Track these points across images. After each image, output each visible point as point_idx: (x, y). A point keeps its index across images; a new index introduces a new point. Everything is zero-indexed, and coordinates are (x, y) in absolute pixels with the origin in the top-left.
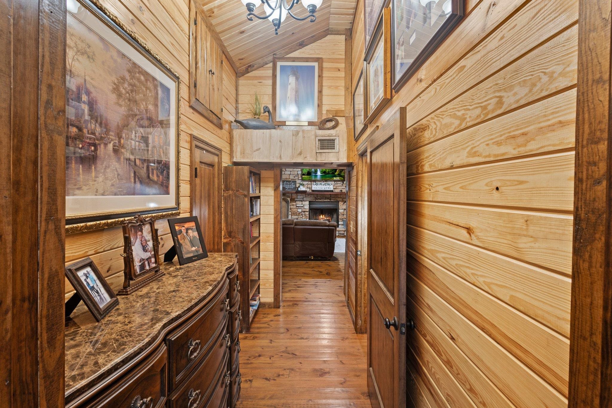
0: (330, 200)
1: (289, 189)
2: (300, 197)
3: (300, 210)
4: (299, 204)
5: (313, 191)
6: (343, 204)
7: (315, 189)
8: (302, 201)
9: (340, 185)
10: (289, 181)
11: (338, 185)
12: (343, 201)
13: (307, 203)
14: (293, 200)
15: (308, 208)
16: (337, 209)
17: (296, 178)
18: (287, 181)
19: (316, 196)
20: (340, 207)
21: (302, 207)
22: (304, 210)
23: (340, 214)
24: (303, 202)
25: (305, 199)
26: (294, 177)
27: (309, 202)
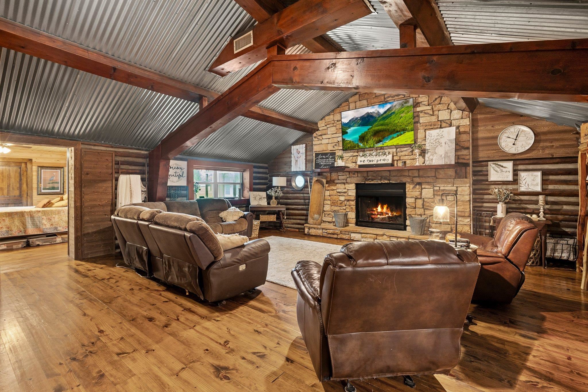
0: (389, 180)
1: (325, 165)
2: (342, 177)
3: (342, 198)
4: (340, 188)
5: (360, 166)
6: (414, 188)
7: (362, 163)
8: (344, 183)
9: (406, 153)
10: (326, 154)
11: (403, 153)
12: (412, 182)
13: (353, 186)
14: (330, 182)
15: (354, 194)
16: (402, 197)
17: (336, 148)
18: (323, 154)
19: (365, 175)
20: (408, 194)
21: (345, 192)
22: (347, 198)
23: (408, 206)
24: (347, 185)
25: (349, 180)
26: (334, 147)
27: (357, 185)
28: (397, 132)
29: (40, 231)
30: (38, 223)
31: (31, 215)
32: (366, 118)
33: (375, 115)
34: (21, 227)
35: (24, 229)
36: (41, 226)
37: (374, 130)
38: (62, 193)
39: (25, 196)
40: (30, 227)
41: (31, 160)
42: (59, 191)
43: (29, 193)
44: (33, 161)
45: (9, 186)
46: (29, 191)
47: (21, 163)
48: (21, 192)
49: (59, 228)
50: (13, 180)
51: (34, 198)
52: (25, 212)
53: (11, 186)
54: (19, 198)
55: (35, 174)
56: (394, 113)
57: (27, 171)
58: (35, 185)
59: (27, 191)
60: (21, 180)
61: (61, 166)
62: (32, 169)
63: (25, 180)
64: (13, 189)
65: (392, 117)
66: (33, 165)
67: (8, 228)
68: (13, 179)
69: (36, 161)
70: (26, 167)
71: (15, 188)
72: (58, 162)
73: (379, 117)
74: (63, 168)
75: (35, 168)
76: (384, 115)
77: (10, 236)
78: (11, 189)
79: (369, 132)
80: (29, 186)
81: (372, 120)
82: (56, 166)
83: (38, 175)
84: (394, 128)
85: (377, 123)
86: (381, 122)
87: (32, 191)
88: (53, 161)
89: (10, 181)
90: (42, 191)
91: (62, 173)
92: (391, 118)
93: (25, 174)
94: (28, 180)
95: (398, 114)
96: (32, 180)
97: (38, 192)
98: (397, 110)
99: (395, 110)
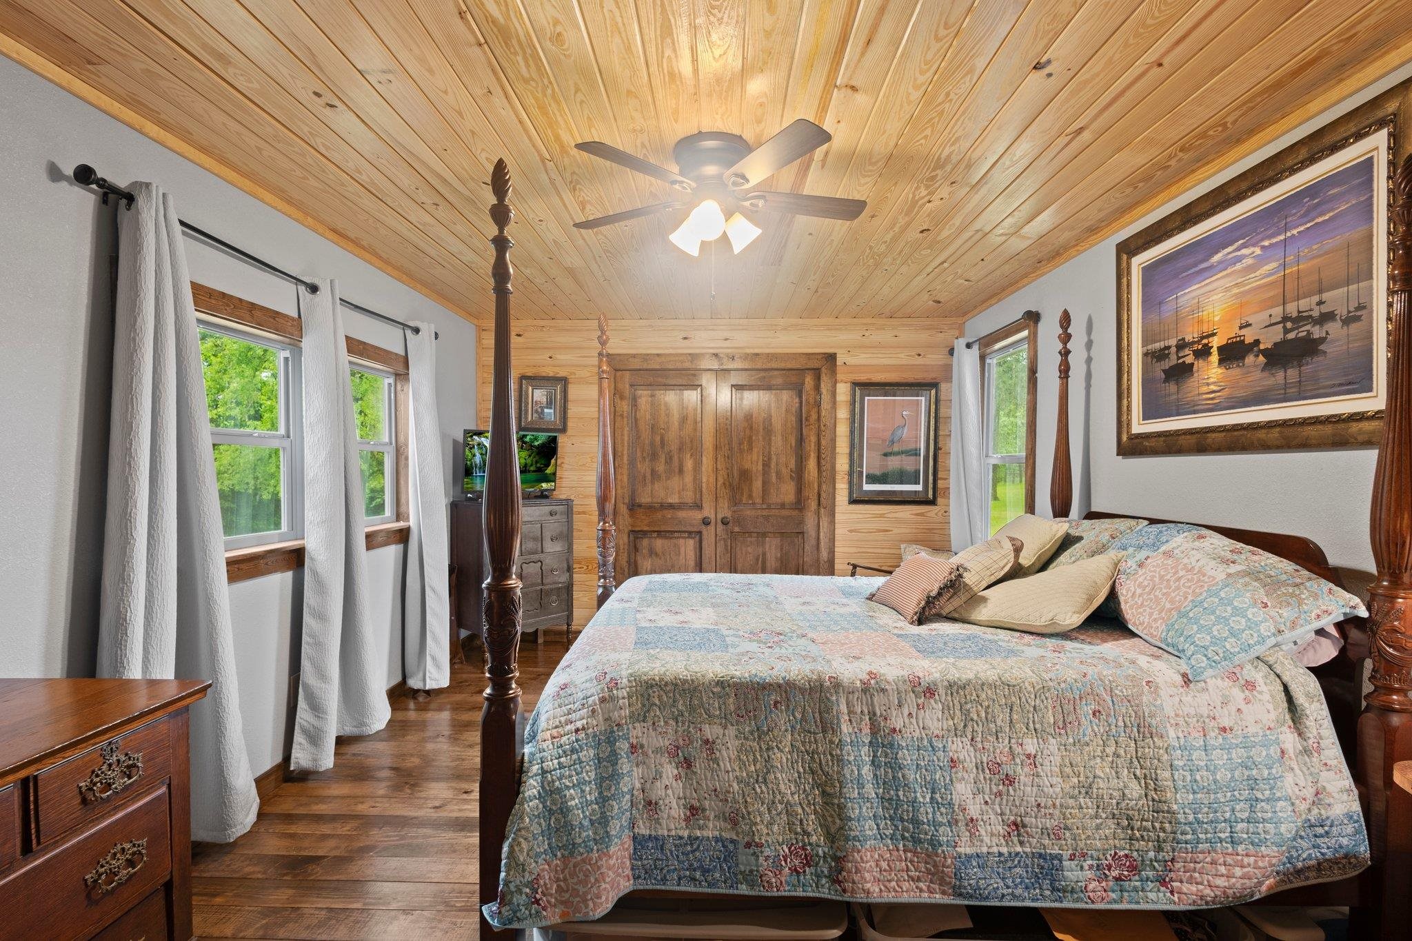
29: (936, 875)
30: (923, 797)
31: (872, 715)
34: (811, 824)
35: (831, 838)
36: (944, 834)
38: (930, 495)
39: (813, 505)
40: (869, 828)
41: (831, 358)
42: (919, 488)
43: (823, 495)
44: (840, 361)
45: (766, 465)
46: (824, 487)
47: (801, 371)
48: (799, 491)
49: (1073, 873)
50: (780, 443)
51: (838, 517)
52: (837, 685)
53: (773, 465)
54: (795, 513)
55: (843, 413)
57: (819, 406)
58: (842, 464)
59: (819, 486)
60: (801, 440)
61: (928, 377)
62: (834, 394)
63: (813, 439)
64: (778, 474)
66: (839, 377)
67: (735, 823)
68: (780, 438)
69: (851, 360)
70: (817, 388)
71: (784, 471)
72: (920, 361)
74: (934, 385)
75: (843, 391)
77: (744, 890)
78: (774, 479)
80: (826, 466)
82: (909, 377)
83: (853, 422)
87: (834, 488)
88: (903, 358)
89: (770, 445)
90: (867, 487)
91: (933, 407)
93: (814, 416)
94: (823, 442)
96: (833, 440)
97: (851, 493)
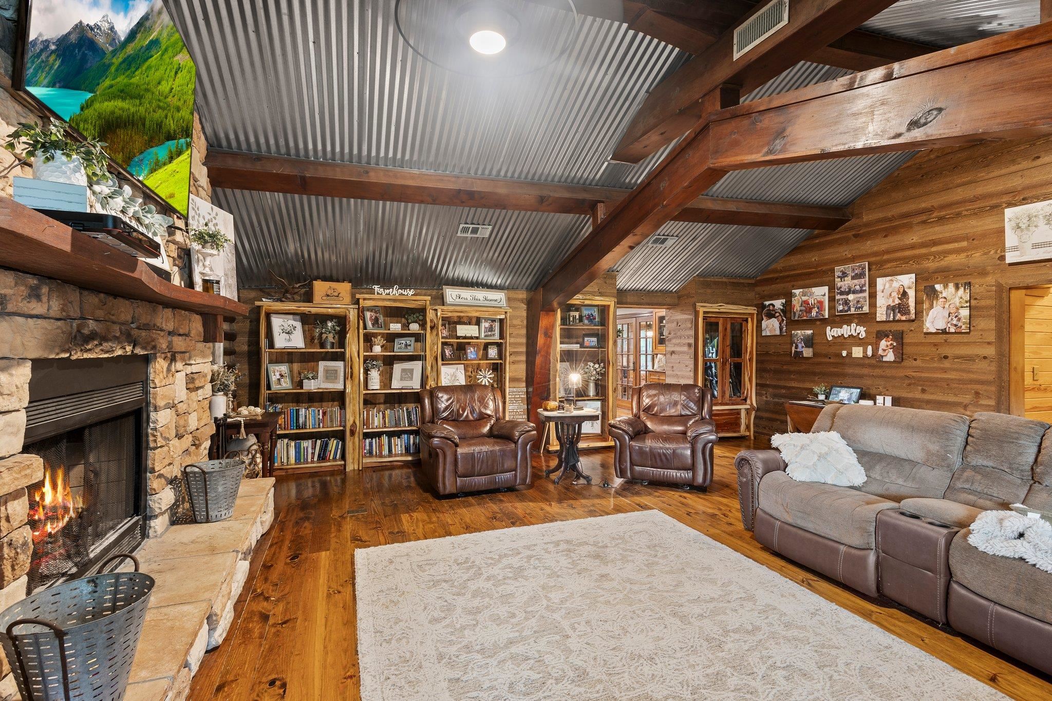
28: (170, 137)
32: (74, 46)
33: (101, 40)
37: (100, 116)
56: (155, 43)
65: (153, 61)
73: (114, 53)
76: (130, 49)
79: (86, 121)
81: (93, 63)
84: (160, 114)
85: (107, 83)
86: (122, 80)
92: (149, 68)
95: (170, 53)
98: (165, 34)
99: (160, 34)
